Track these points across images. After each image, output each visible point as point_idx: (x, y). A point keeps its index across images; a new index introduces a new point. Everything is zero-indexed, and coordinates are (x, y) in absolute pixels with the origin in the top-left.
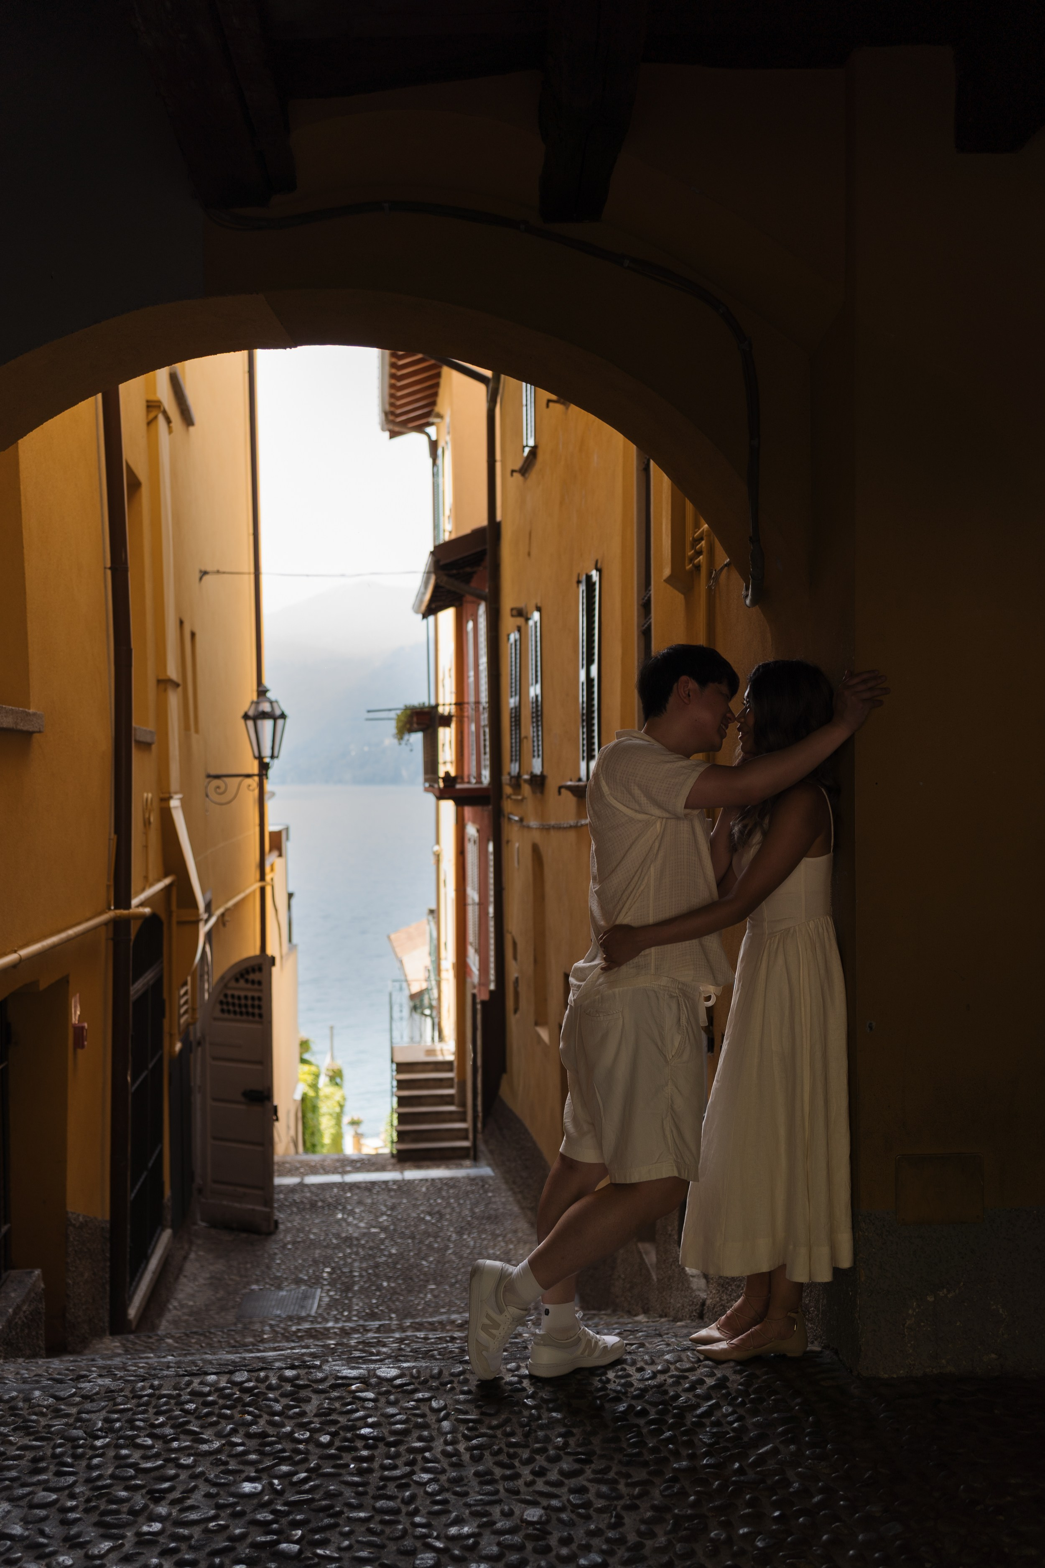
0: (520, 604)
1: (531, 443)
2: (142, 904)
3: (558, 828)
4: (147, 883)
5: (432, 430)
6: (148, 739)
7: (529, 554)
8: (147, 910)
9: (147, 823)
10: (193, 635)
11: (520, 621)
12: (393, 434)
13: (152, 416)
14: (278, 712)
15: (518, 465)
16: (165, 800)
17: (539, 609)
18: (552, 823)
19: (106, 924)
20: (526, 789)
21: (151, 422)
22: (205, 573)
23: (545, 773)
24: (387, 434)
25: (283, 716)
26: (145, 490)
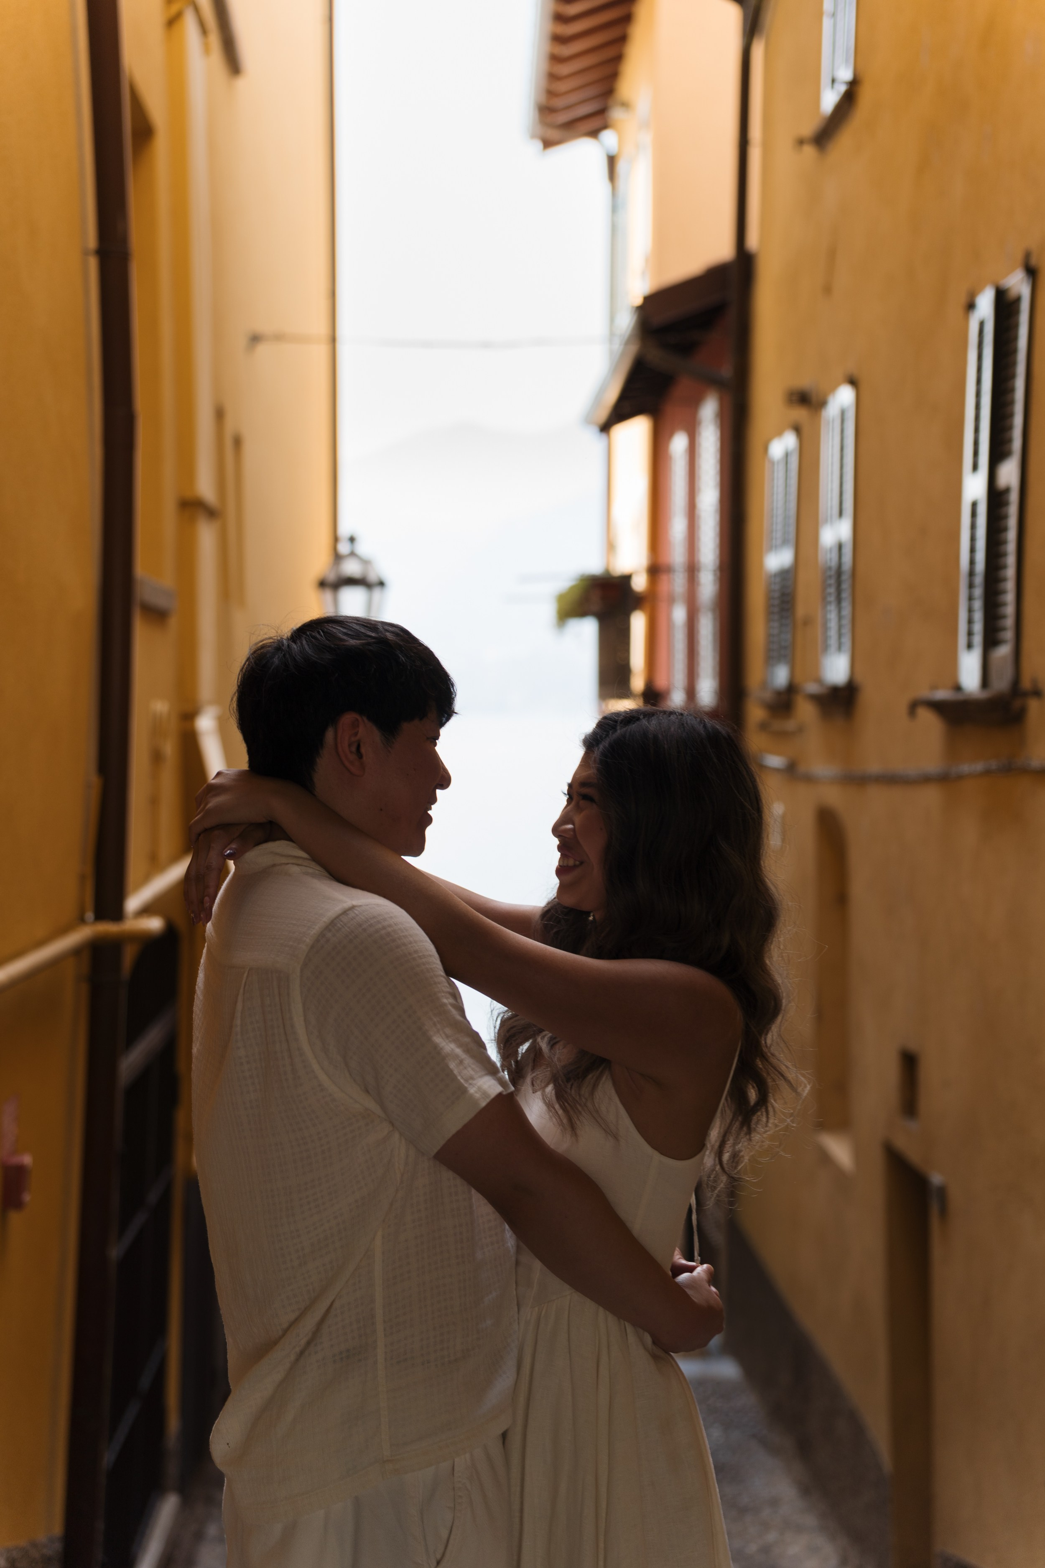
0: (804, 382)
1: (845, 74)
2: (147, 910)
3: (891, 780)
4: (156, 866)
5: (609, 138)
6: (160, 601)
7: (828, 290)
8: (155, 924)
9: (157, 757)
10: (238, 442)
11: (800, 414)
12: (548, 144)
13: (175, 8)
14: (372, 577)
15: (809, 128)
16: (189, 716)
17: (853, 382)
18: (874, 767)
19: (76, 952)
20: (806, 711)
21: (172, 22)
22: (255, 339)
23: (859, 678)
24: (539, 145)
25: (381, 584)
26: (161, 144)
